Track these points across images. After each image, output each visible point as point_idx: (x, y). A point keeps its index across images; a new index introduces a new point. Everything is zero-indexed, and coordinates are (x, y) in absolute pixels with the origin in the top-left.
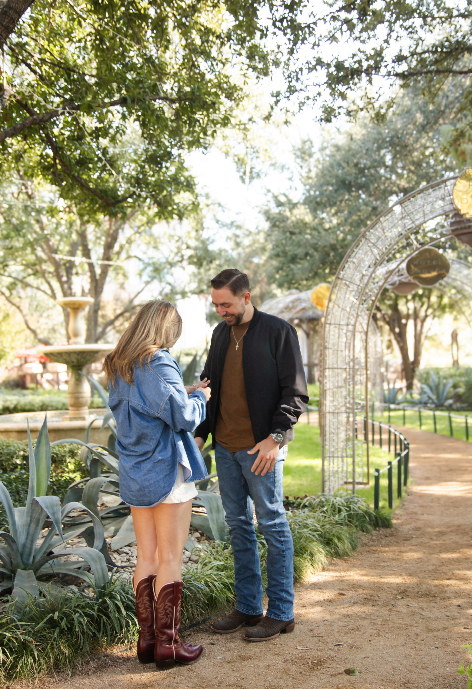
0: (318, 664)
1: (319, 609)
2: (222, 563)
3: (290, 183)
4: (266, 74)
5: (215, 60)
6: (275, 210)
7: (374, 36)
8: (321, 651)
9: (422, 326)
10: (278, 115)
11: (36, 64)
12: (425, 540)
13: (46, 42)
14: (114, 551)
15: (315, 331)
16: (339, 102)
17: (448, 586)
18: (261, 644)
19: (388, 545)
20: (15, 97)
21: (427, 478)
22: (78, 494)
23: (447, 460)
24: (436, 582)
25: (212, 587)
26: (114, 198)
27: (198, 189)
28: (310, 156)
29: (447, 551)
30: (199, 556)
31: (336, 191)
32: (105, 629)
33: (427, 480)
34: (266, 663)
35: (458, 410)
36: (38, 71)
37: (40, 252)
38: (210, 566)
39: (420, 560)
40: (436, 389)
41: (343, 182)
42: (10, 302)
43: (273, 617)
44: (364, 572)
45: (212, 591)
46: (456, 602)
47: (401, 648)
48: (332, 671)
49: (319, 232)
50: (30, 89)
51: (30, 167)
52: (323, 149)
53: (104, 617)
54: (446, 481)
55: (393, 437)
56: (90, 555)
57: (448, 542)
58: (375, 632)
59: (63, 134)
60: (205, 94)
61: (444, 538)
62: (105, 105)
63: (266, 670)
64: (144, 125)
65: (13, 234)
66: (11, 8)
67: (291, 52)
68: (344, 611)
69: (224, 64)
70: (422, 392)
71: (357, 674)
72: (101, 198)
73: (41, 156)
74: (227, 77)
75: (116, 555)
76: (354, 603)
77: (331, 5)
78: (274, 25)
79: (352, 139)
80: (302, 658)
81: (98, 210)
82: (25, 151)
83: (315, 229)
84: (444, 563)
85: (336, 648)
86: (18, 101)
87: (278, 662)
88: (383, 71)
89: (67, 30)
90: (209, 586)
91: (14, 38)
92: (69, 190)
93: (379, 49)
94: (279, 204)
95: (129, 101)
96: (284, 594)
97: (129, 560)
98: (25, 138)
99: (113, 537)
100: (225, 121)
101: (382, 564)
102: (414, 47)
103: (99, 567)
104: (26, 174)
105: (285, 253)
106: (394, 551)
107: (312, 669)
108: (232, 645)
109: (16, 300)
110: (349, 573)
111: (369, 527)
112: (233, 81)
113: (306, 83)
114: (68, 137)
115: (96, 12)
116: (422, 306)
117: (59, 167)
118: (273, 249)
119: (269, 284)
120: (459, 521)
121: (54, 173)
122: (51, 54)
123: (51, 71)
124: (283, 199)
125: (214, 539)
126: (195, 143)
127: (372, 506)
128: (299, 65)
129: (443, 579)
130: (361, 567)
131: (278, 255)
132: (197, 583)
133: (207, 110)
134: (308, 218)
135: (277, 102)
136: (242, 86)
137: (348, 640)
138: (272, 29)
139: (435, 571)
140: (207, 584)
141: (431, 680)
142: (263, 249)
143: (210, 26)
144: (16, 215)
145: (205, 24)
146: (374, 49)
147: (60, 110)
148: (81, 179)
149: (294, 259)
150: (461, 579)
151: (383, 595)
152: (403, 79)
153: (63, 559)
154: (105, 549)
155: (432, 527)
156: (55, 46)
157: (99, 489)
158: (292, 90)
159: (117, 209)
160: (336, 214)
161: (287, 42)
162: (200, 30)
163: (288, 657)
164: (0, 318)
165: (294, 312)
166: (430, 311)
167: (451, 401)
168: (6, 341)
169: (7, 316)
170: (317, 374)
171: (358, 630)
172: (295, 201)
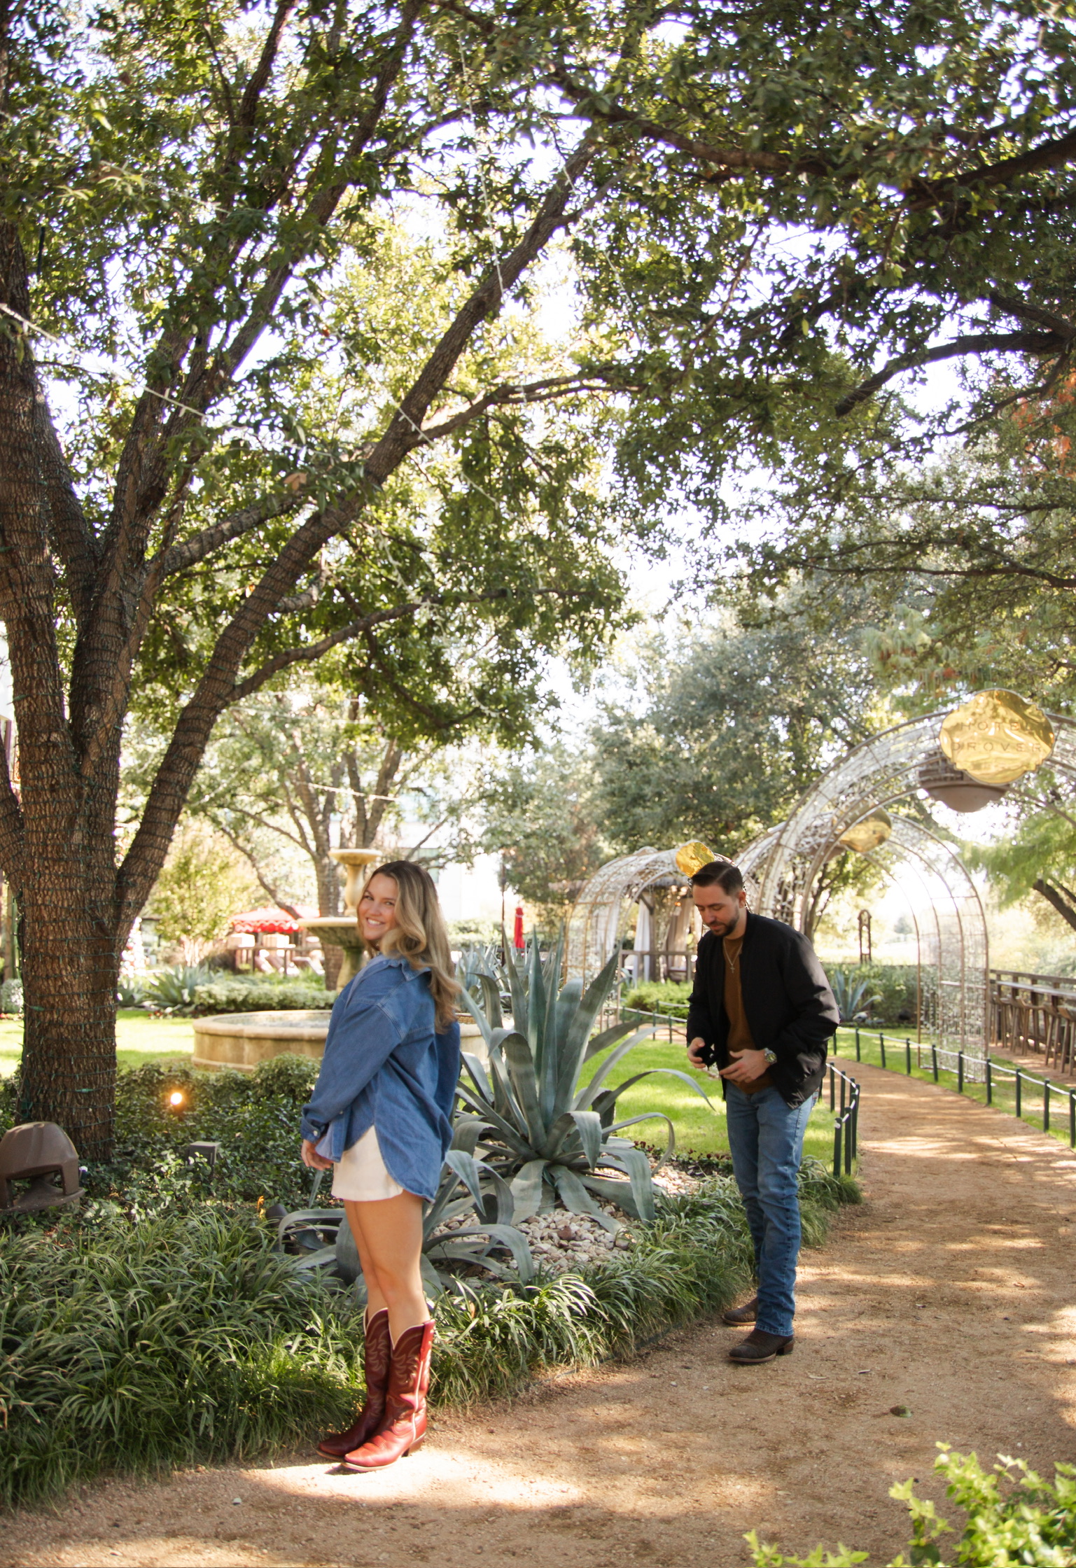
0: (848, 1400)
1: (814, 1321)
6: (608, 730)
8: (844, 1380)
9: (814, 903)
12: (914, 1222)
15: (663, 905)
17: (978, 1290)
19: (865, 1228)
23: (890, 1102)
24: (960, 1284)
26: (447, 717)
28: (662, 656)
29: (954, 1239)
31: (703, 708)
34: (776, 1396)
35: (873, 1027)
39: (920, 1253)
40: (843, 995)
41: (713, 695)
42: (237, 846)
43: (766, 1330)
46: (1000, 1314)
47: (953, 1378)
48: (873, 1410)
49: (675, 765)
52: (681, 647)
54: (901, 1135)
57: (947, 1226)
58: (906, 1355)
61: (940, 1218)
63: (780, 1407)
68: (850, 1325)
71: (909, 1414)
72: (430, 716)
76: (861, 1313)
78: (687, 498)
80: (822, 1391)
81: (421, 732)
84: (956, 1256)
85: (863, 1377)
94: (616, 721)
101: (871, 1256)
105: (622, 792)
106: (878, 1238)
107: (844, 1407)
110: (831, 1270)
111: (835, 1202)
118: (604, 784)
120: (948, 1195)
121: (364, 680)
124: (619, 713)
127: (830, 1168)
129: (967, 1280)
130: (843, 1260)
131: (613, 794)
133: (607, 608)
134: (659, 742)
137: (872, 1365)
138: (683, 502)
139: (950, 1267)
141: (1013, 1424)
142: (590, 784)
143: (589, 493)
145: (584, 490)
148: (405, 689)
149: (638, 799)
150: (991, 1280)
151: (895, 1303)
155: (916, 1203)
161: (703, 519)
162: (577, 497)
163: (802, 1389)
164: (215, 868)
165: (650, 880)
166: (827, 881)
167: (863, 1014)
168: (223, 902)
169: (225, 867)
170: (663, 967)
171: (882, 1352)
172: (637, 717)
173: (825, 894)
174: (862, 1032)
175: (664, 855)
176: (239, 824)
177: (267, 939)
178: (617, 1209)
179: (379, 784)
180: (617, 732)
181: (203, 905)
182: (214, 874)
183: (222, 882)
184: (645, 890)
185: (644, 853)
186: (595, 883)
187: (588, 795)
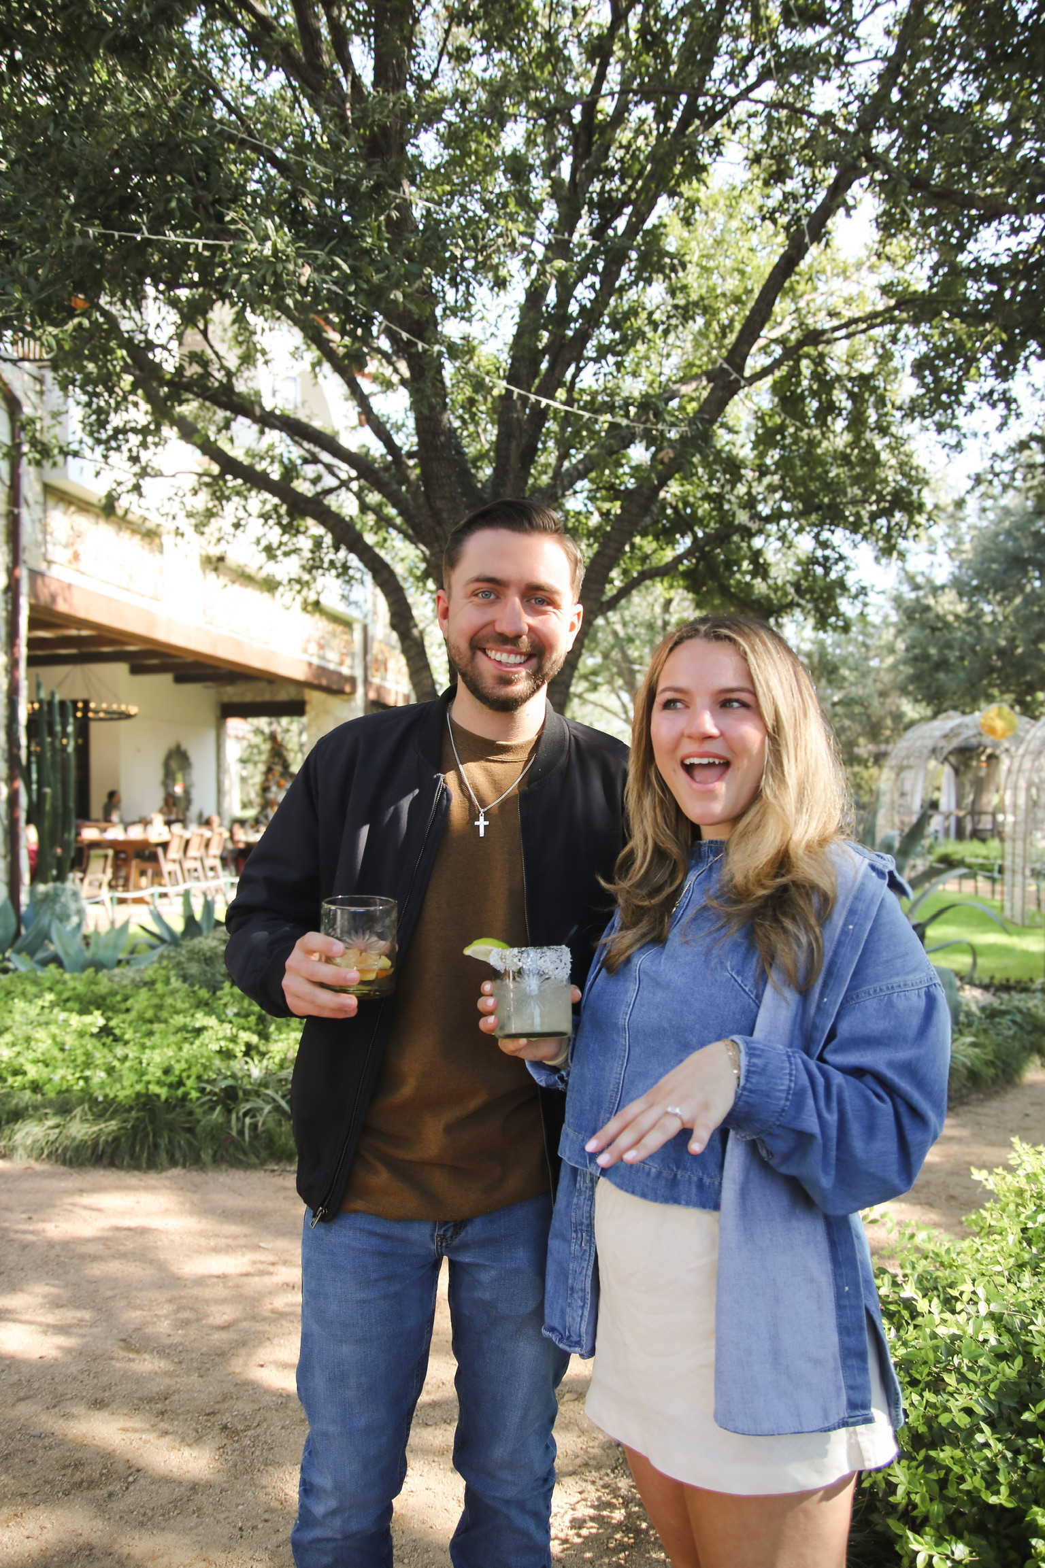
3: (931, 557)
6: (909, 596)
15: (967, 766)
31: (1005, 571)
41: (1014, 558)
49: (978, 628)
83: (971, 623)
94: (916, 587)
105: (926, 657)
118: (907, 650)
119: (897, 698)
124: (920, 580)
131: (915, 659)
134: (961, 607)
142: (891, 650)
149: (943, 664)
165: (955, 743)
170: (969, 827)
172: (938, 582)
175: (967, 719)
180: (918, 600)
184: (951, 753)
185: (949, 718)
186: (901, 747)
187: (890, 660)
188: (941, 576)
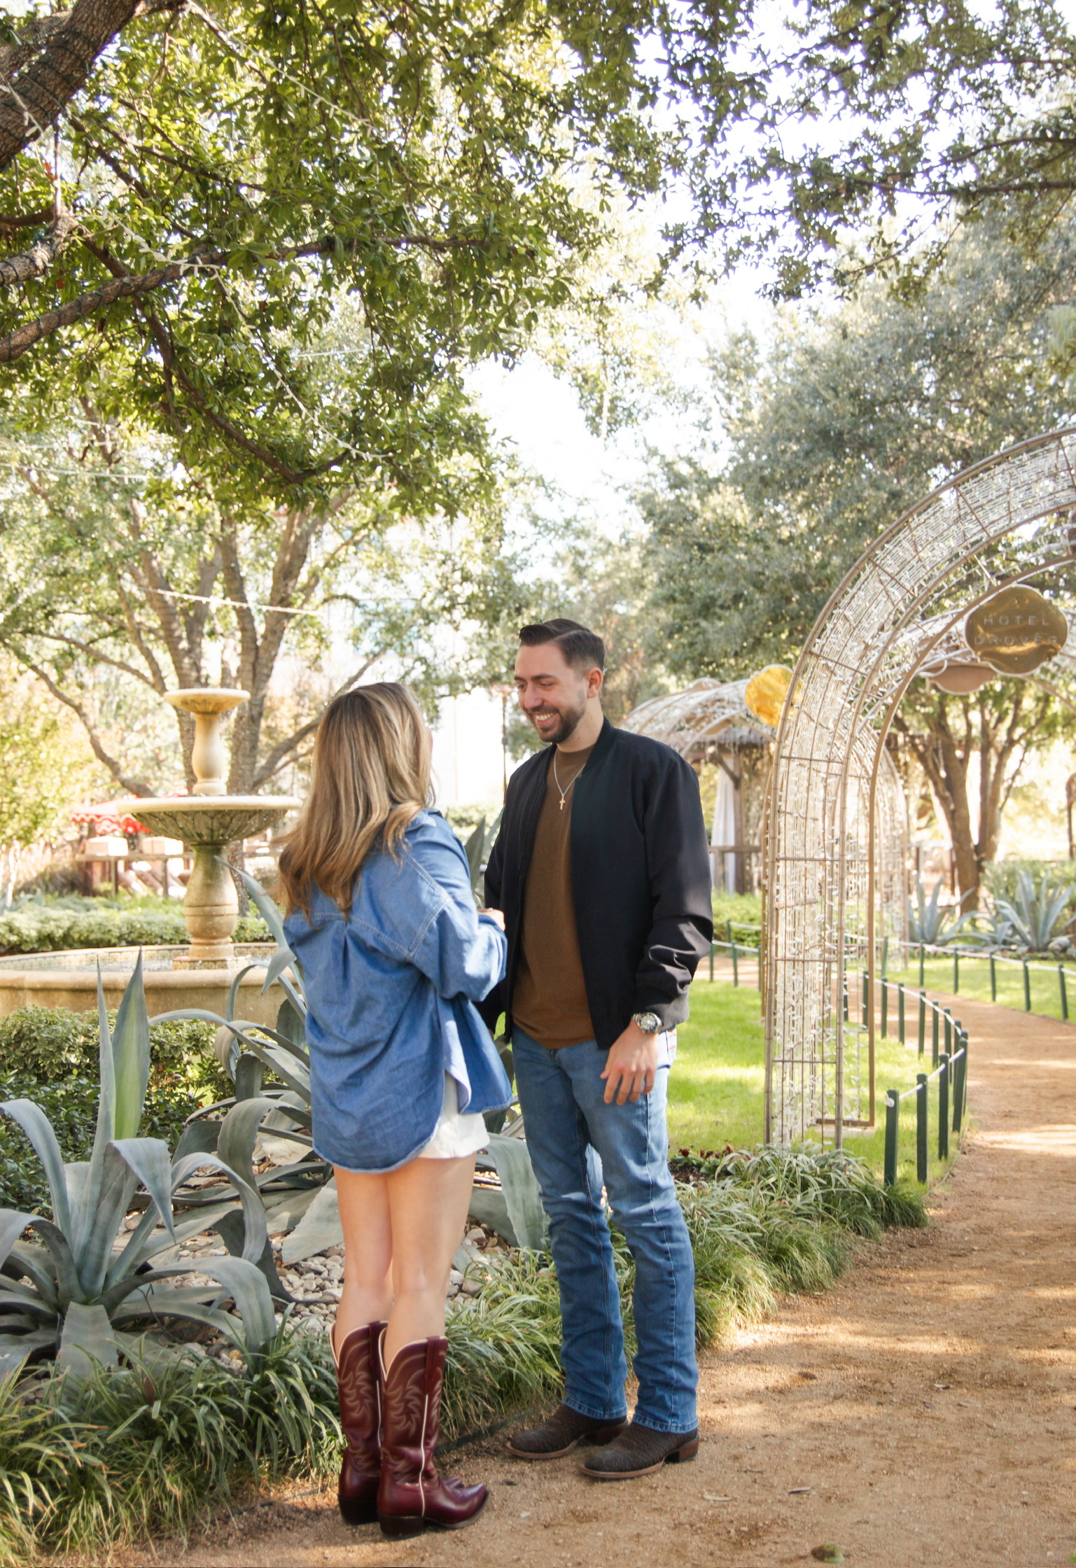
0: (754, 1532)
1: (753, 1408)
2: (535, 1298)
3: (704, 434)
4: (652, 187)
5: (536, 154)
6: (666, 496)
7: (901, 102)
8: (758, 1504)
9: (1000, 767)
10: (679, 282)
11: (131, 160)
12: (1001, 1256)
13: (154, 112)
14: (289, 1267)
15: (754, 773)
16: (818, 252)
17: (1052, 1362)
18: (622, 1485)
19: (915, 1266)
20: (81, 233)
21: (1008, 1115)
22: (208, 1136)
23: (1055, 1074)
24: (1026, 1354)
25: (512, 1353)
26: (301, 464)
27: (492, 448)
28: (750, 372)
29: (1051, 1281)
30: (483, 1282)
31: (808, 453)
32: (267, 1443)
33: (1008, 1118)
34: (633, 1529)
36: (134, 174)
37: (128, 584)
38: (506, 1304)
39: (988, 1302)
40: (1030, 909)
41: (824, 433)
42: (59, 695)
43: (648, 1424)
44: (858, 1327)
45: (510, 1362)
46: (1070, 1399)
47: (944, 1503)
48: (786, 1552)
49: (767, 548)
50: (114, 217)
51: (110, 392)
52: (779, 357)
53: (265, 1418)
54: (1049, 1122)
55: (929, 1018)
56: (234, 1275)
57: (1053, 1262)
58: (883, 1464)
59: (187, 318)
60: (512, 231)
61: (1045, 1252)
62: (284, 254)
63: (632, 1545)
64: (371, 299)
65: (69, 542)
66: (77, 35)
67: (710, 137)
68: (811, 1415)
69: (556, 164)
70: (998, 917)
71: (841, 1558)
72: (272, 463)
73: (138, 366)
74: (562, 192)
75: (292, 1276)
76: (836, 1398)
77: (803, 32)
78: (672, 75)
79: (845, 336)
80: (715, 1520)
81: (265, 489)
82: (101, 356)
83: (757, 540)
84: (1044, 1309)
85: (794, 1498)
86: (87, 243)
87: (661, 1529)
88: (920, 183)
89: (201, 84)
90: (503, 1351)
91: (82, 101)
92: (199, 445)
93: (910, 131)
94: (678, 482)
95: (340, 245)
96: (674, 1373)
97: (321, 1288)
98: (101, 326)
99: (287, 1233)
100: (558, 295)
101: (901, 1309)
102: (992, 127)
103: (254, 1302)
104: (101, 406)
105: (688, 593)
106: (928, 1281)
107: (738, 1545)
108: (555, 1486)
109: (73, 692)
110: (824, 1328)
111: (873, 1224)
112: (575, 202)
113: (743, 207)
114: (200, 325)
115: (267, 43)
116: (1000, 720)
117: (178, 392)
118: (661, 583)
119: (651, 664)
121: (165, 406)
122: (165, 137)
123: (163, 176)
124: (684, 470)
125: (516, 1245)
126: (487, 342)
127: (880, 1176)
128: (728, 165)
129: (1040, 1348)
130: (853, 1313)
131: (671, 599)
132: (476, 1344)
133: (517, 268)
134: (742, 515)
135: (676, 252)
136: (596, 213)
137: (819, 1480)
138: (666, 85)
139: (1024, 1327)
140: (499, 1347)
142: (639, 585)
143: (525, 77)
144: (77, 499)
145: (515, 72)
146: (899, 132)
147: (183, 265)
148: (227, 420)
149: (707, 609)
151: (900, 1380)
152: (967, 202)
153: (172, 1282)
154: (269, 1262)
155: (1017, 1227)
156: (174, 119)
157: (256, 1125)
158: (709, 224)
159: (307, 490)
160: (806, 505)
161: (702, 116)
162: (504, 86)
163: (683, 1517)
164: (36, 731)
166: (1019, 731)
167: (1064, 939)
168: (49, 785)
169: (51, 728)
171: (844, 1458)
172: (713, 474)
173: (1017, 751)
174: (1034, 966)
175: (727, 690)
176: (64, 661)
177: (149, 843)
178: (489, 1233)
179: (275, 590)
181: (18, 790)
182: (35, 743)
183: (45, 752)
185: (699, 687)
187: (640, 602)
188: (717, 463)
